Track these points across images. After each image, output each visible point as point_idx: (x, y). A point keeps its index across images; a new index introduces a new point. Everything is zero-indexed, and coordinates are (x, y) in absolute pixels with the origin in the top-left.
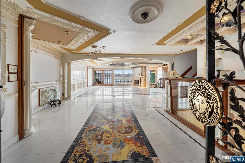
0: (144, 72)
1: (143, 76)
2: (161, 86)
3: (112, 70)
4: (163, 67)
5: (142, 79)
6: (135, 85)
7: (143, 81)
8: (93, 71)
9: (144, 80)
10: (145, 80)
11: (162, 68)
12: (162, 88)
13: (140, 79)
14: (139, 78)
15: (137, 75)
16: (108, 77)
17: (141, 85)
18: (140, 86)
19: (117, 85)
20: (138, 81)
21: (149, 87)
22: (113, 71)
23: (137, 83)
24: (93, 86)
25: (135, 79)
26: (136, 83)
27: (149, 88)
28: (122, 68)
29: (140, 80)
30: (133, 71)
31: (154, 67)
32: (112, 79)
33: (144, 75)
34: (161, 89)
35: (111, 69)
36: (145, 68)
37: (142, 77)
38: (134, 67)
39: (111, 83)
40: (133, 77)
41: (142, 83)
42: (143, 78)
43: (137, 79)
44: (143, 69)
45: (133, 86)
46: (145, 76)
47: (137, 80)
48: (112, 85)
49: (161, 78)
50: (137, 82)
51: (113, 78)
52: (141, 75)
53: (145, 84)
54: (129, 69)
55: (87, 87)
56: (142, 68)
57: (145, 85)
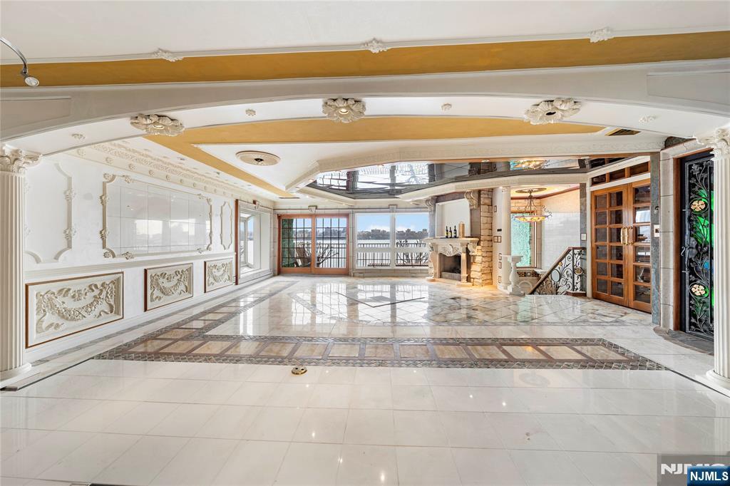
0: (483, 220)
1: (479, 236)
2: (578, 286)
3: (347, 215)
4: (589, 189)
5: (477, 252)
6: (441, 277)
7: (478, 259)
8: (277, 220)
9: (484, 255)
10: (490, 255)
11: (583, 195)
12: (585, 295)
13: (468, 251)
14: (462, 245)
15: (451, 235)
16: (333, 242)
17: (468, 279)
18: (464, 280)
19: (366, 275)
20: (458, 258)
21: (510, 289)
22: (351, 216)
23: (452, 266)
24: (274, 276)
25: (440, 250)
26: (448, 267)
27: (511, 294)
28: (387, 206)
29: (464, 256)
30: (434, 215)
31: (531, 198)
32: (348, 248)
33: (484, 232)
34: (579, 300)
35: (342, 211)
36: (488, 201)
37: (477, 239)
38: (438, 199)
39: (343, 265)
40: (434, 241)
41: (474, 267)
42: (479, 247)
43: (451, 248)
44: (479, 205)
45: (433, 281)
46: (488, 238)
47: (450, 252)
48: (345, 273)
49: (574, 249)
50: (450, 264)
51: (351, 244)
52: (468, 233)
53: (489, 272)
54: (417, 207)
55: (237, 283)
56: (475, 202)
57: (489, 277)
